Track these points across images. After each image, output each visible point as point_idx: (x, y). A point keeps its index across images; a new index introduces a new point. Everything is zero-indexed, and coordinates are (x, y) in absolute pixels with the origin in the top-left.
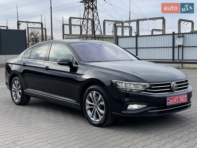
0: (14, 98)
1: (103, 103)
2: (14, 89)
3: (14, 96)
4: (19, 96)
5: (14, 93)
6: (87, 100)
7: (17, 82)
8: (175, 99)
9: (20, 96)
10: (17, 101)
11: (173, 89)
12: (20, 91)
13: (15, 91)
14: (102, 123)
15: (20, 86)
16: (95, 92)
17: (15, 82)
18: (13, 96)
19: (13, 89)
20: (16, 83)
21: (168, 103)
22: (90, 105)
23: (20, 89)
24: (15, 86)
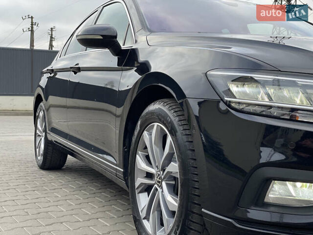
0: (37, 151)
6: (137, 156)
10: (39, 158)
19: (37, 131)
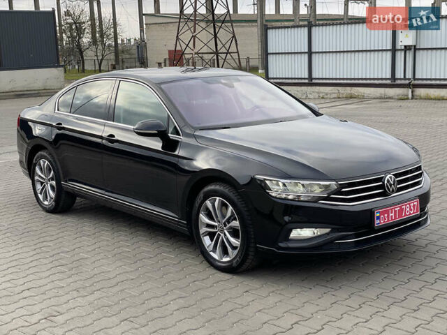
0: (41, 197)
1: (236, 224)
2: (40, 176)
3: (41, 193)
4: (51, 192)
5: (39, 187)
7: (45, 163)
8: (392, 213)
9: (52, 194)
10: (46, 203)
11: (389, 190)
12: (54, 183)
13: (42, 183)
14: (234, 265)
15: (52, 172)
16: (218, 198)
17: (41, 161)
18: (39, 192)
19: (36, 178)
20: (44, 165)
21: (377, 222)
22: (208, 226)
23: (52, 179)
24: (42, 172)
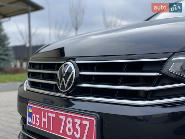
8: (44, 117)
